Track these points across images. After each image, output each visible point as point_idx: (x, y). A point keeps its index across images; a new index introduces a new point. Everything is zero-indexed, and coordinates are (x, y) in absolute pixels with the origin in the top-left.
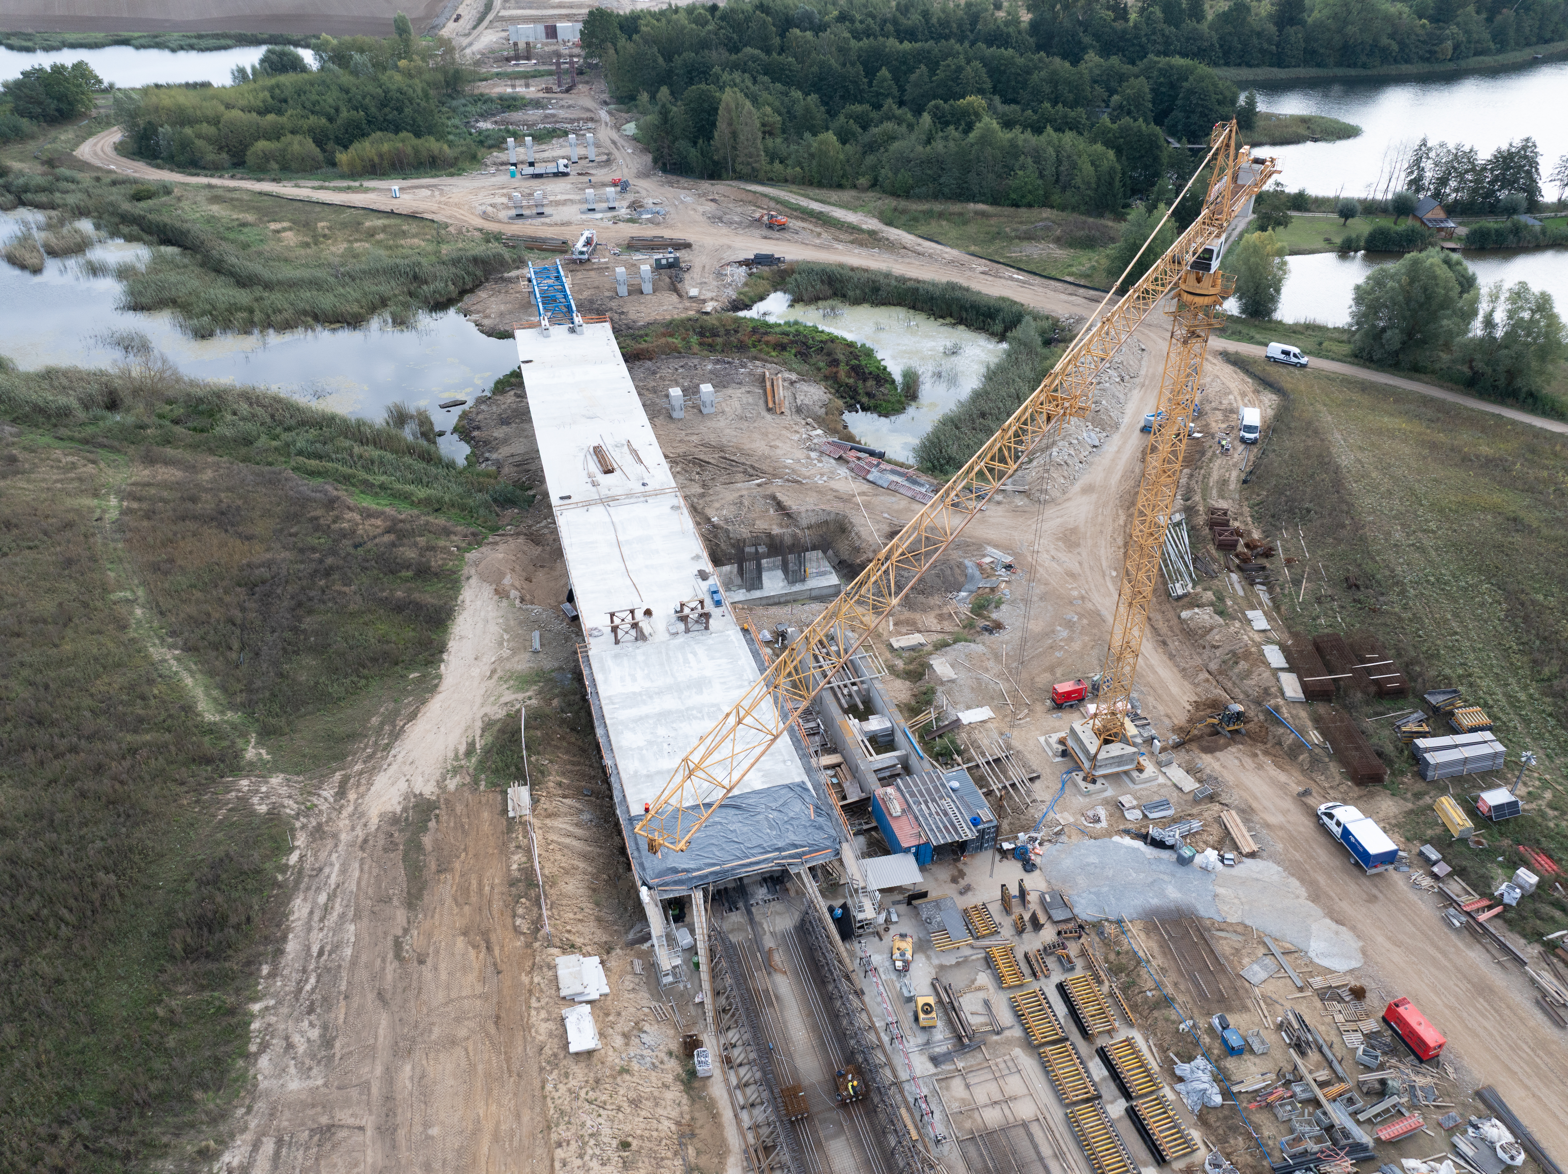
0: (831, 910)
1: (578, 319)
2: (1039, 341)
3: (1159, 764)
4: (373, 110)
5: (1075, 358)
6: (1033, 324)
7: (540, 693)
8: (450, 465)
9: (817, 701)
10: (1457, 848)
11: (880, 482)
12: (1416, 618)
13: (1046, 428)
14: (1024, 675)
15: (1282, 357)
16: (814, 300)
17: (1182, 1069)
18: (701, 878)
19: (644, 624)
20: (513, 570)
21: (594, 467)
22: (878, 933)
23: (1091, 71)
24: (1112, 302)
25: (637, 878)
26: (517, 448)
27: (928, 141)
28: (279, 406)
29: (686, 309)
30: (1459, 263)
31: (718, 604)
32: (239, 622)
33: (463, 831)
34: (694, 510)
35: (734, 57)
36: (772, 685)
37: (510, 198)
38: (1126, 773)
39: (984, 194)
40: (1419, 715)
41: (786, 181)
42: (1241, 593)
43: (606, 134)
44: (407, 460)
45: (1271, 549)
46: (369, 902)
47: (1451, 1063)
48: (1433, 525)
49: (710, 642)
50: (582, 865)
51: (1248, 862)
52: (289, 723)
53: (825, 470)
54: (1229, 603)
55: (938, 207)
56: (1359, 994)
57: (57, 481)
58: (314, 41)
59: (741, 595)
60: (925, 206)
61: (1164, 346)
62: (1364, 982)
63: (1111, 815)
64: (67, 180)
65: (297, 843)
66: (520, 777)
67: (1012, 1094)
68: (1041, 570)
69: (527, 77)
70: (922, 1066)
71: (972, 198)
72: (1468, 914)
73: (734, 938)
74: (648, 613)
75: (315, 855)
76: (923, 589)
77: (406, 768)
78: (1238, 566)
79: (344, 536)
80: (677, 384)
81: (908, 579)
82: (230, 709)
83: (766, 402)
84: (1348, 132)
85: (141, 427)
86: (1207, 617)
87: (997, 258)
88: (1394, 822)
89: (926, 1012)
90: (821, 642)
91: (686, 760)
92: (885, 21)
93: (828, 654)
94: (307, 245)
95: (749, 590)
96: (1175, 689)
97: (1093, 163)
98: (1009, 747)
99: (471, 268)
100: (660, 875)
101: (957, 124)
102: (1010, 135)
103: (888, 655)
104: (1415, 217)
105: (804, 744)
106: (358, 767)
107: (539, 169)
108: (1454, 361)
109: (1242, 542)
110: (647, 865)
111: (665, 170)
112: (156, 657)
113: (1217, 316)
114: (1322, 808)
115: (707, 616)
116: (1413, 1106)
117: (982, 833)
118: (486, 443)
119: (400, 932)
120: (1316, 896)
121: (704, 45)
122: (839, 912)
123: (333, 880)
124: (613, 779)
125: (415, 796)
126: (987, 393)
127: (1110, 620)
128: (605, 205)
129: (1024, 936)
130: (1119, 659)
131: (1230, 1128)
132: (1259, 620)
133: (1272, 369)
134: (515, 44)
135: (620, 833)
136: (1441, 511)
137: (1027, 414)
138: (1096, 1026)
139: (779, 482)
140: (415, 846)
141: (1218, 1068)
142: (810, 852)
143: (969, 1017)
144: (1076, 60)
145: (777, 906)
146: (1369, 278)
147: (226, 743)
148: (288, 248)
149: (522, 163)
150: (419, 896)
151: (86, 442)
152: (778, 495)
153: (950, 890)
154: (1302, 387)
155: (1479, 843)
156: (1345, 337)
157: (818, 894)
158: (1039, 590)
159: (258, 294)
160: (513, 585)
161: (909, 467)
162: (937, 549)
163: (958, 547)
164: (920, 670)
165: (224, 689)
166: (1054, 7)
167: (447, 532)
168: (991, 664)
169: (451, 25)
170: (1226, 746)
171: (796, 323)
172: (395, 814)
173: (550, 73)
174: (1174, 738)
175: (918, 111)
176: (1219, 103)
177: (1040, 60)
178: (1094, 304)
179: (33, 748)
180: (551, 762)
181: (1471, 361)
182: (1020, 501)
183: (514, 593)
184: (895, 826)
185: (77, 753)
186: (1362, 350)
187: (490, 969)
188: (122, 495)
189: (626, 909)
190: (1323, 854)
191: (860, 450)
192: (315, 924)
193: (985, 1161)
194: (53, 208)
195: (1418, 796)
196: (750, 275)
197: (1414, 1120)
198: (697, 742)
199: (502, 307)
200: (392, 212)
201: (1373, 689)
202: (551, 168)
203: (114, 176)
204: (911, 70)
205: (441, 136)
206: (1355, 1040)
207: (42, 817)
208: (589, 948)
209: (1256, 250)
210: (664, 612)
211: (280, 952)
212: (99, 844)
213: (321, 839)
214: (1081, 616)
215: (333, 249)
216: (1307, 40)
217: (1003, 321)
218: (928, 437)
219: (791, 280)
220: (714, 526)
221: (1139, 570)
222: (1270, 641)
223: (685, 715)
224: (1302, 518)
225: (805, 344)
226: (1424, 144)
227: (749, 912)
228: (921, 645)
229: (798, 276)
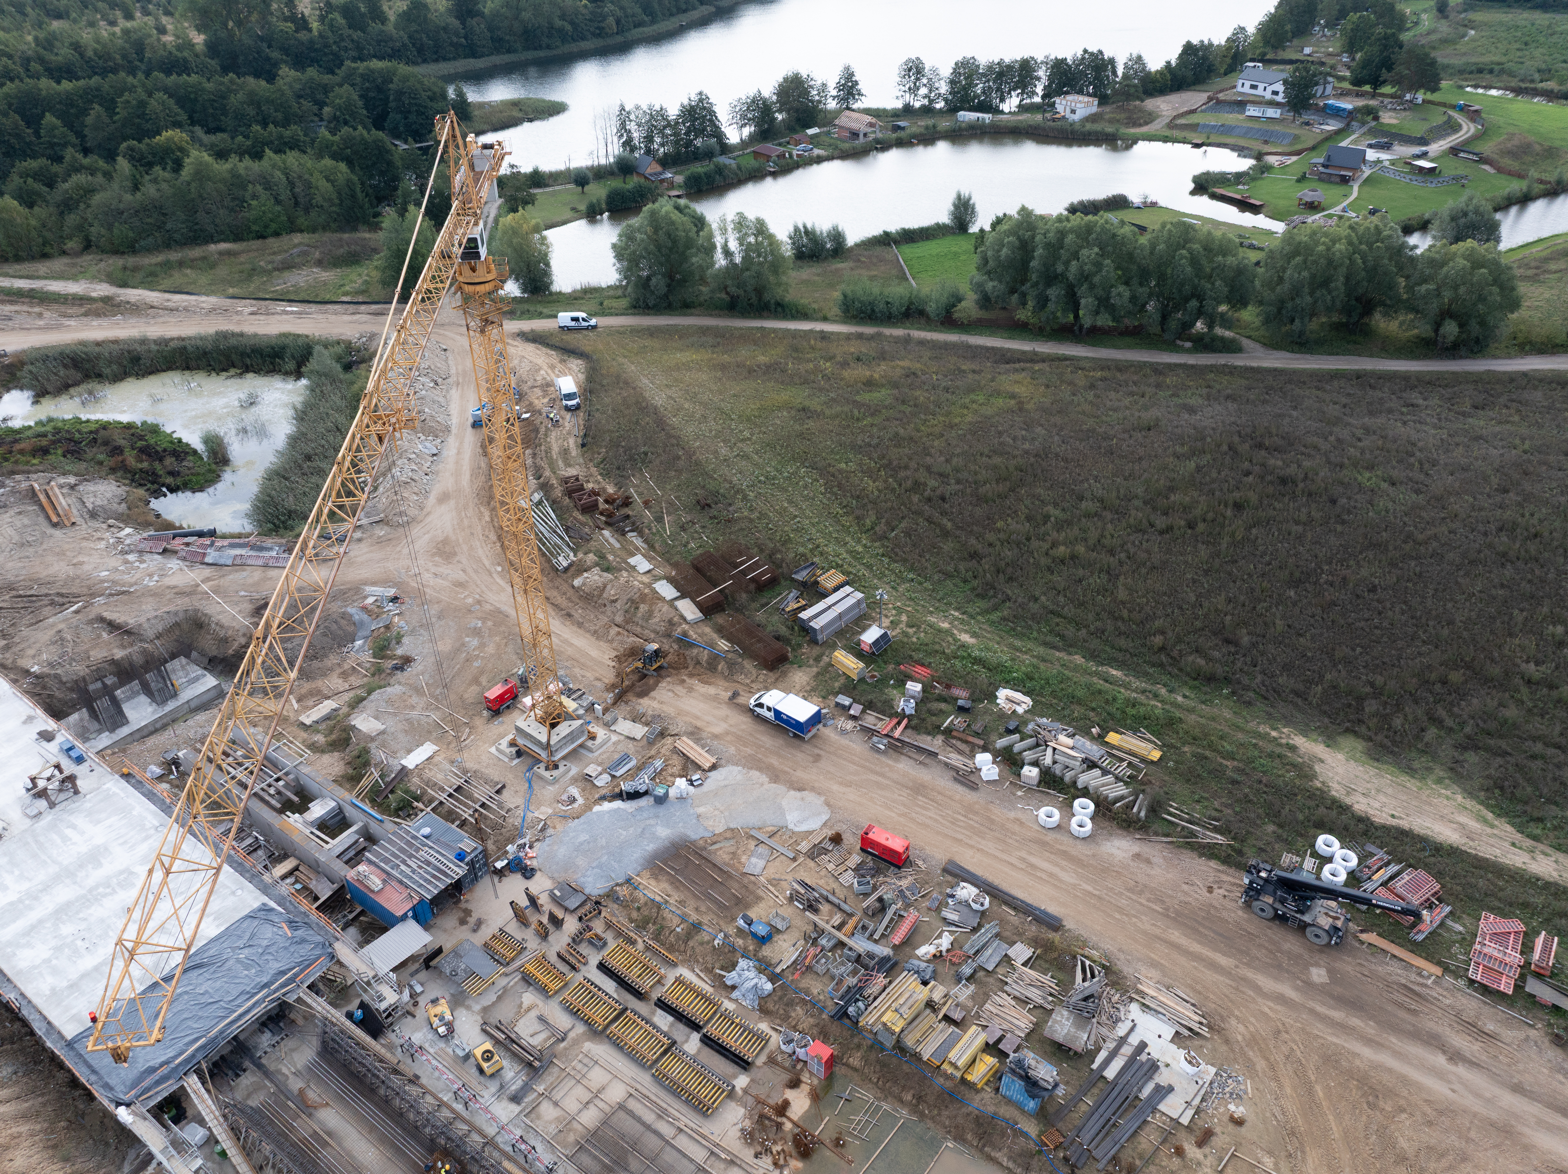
0: (350, 1016)
2: (338, 368)
3: (607, 725)
5: (384, 374)
6: (326, 352)
10: (860, 687)
11: (222, 561)
12: (762, 515)
13: (381, 450)
14: (453, 697)
15: (573, 323)
16: (63, 388)
17: (731, 978)
18: (187, 1061)
22: (408, 1013)
23: (291, 87)
24: (399, 311)
25: (106, 1103)
27: (136, 187)
30: (687, 207)
31: (80, 760)
38: (581, 746)
39: (222, 233)
40: (794, 593)
42: (617, 545)
45: (628, 498)
47: (919, 857)
48: (747, 434)
49: (88, 805)
50: (24, 1128)
51: (713, 774)
53: (152, 569)
54: (611, 558)
55: (174, 256)
56: (837, 839)
59: (105, 740)
60: (160, 258)
61: (464, 341)
62: (838, 828)
63: (583, 790)
67: (599, 1086)
68: (427, 590)
70: (505, 1111)
71: (211, 239)
72: (887, 735)
73: (254, 1102)
76: (316, 653)
78: (606, 523)
81: (299, 647)
83: (48, 518)
84: (556, 109)
86: (596, 578)
87: (261, 295)
88: (808, 688)
89: (488, 1060)
91: (120, 942)
92: (26, 60)
95: (112, 730)
96: (594, 653)
97: (328, 180)
98: (465, 771)
100: (134, 1085)
101: (162, 162)
102: (228, 166)
103: (305, 735)
104: (638, 174)
105: (247, 865)
108: (712, 291)
109: (601, 500)
110: (112, 1082)
113: (502, 299)
114: (752, 702)
115: (71, 779)
116: (907, 906)
117: (471, 864)
120: (776, 777)
122: (359, 1013)
124: (25, 1012)
126: (304, 434)
127: (512, 613)
129: (550, 938)
130: (535, 646)
131: (787, 1005)
132: (641, 564)
133: (569, 337)
135: (61, 1066)
136: (749, 420)
137: (357, 441)
138: (645, 983)
139: (101, 600)
141: (759, 960)
142: (302, 971)
143: (531, 1041)
144: (271, 78)
145: (290, 1043)
146: (620, 236)
152: (105, 614)
153: (463, 933)
154: (601, 347)
155: (873, 676)
156: (620, 292)
157: (329, 1007)
158: (434, 610)
161: (248, 535)
162: (317, 605)
163: (336, 597)
164: (344, 735)
166: (225, 25)
168: (414, 700)
170: (656, 684)
171: (50, 420)
174: (610, 697)
175: (111, 156)
176: (431, 99)
177: (232, 81)
178: (381, 318)
181: (726, 288)
182: (381, 531)
184: (381, 900)
186: (637, 300)
189: (107, 1144)
190: (768, 740)
191: (186, 535)
193: (600, 1161)
195: (818, 659)
197: (911, 916)
201: (752, 587)
204: (84, 112)
206: (849, 878)
209: (514, 231)
210: (10, 797)
214: (484, 620)
216: (490, 29)
217: (293, 357)
218: (257, 498)
219: (24, 373)
220: (37, 677)
221: (520, 556)
222: (657, 579)
223: (91, 897)
224: (643, 462)
225: (71, 440)
226: (623, 109)
227: (260, 1066)
228: (335, 710)
229: (30, 367)
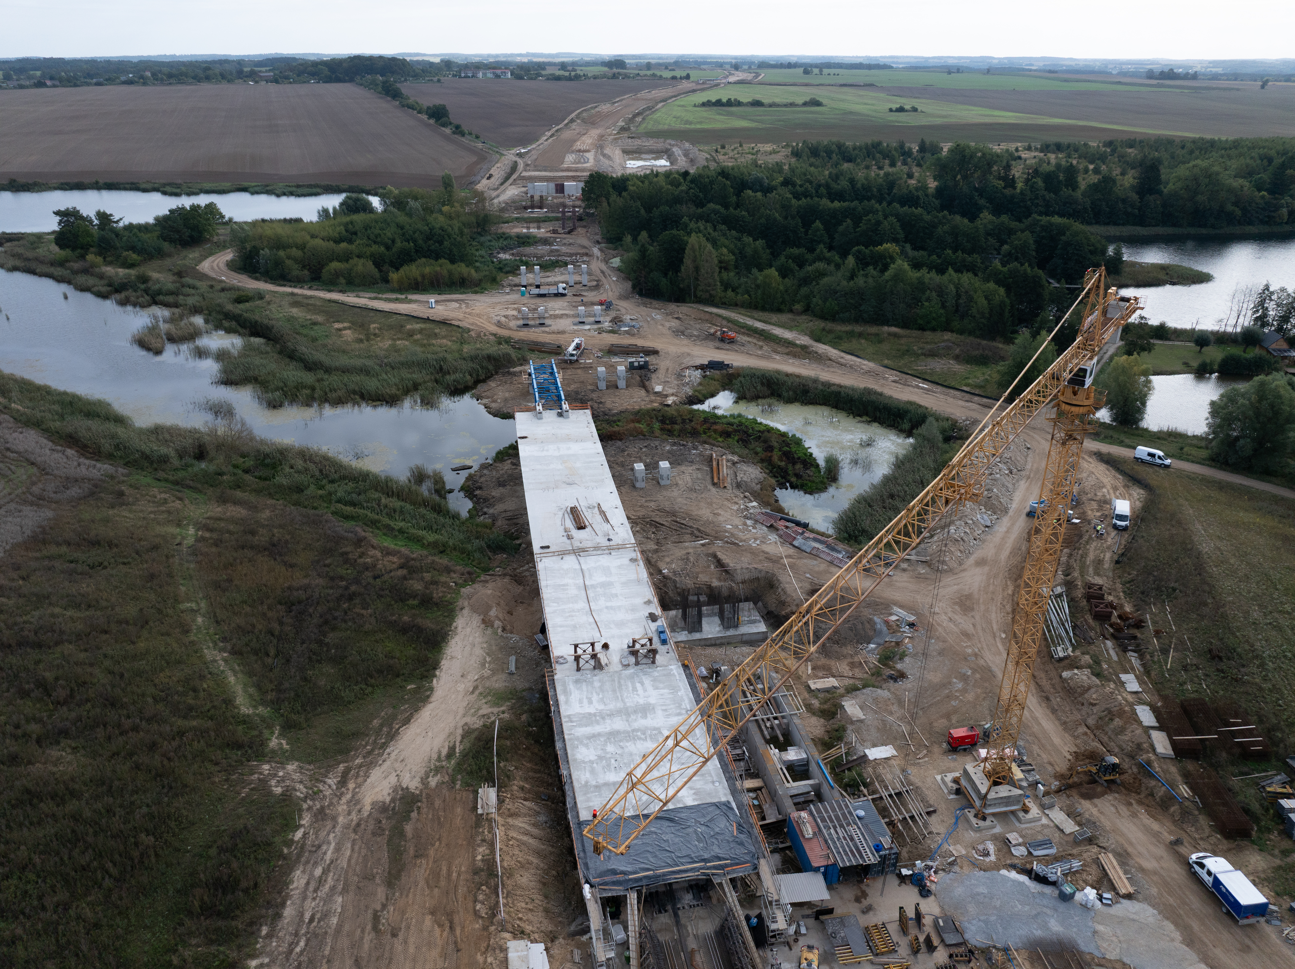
0: (748, 918)
1: (565, 406)
2: (940, 438)
3: (1043, 807)
4: (420, 242)
5: (970, 453)
6: (935, 424)
7: (512, 708)
8: (456, 516)
9: (744, 731)
11: (804, 548)
12: (1275, 689)
13: (944, 510)
14: (924, 720)
15: (1148, 458)
16: (755, 398)
18: (636, 880)
19: (602, 656)
20: (498, 604)
21: (569, 524)
22: (788, 944)
23: (985, 226)
24: (1002, 408)
25: (581, 876)
26: (510, 505)
27: (852, 278)
28: (326, 463)
29: (652, 402)
31: (664, 642)
32: (277, 633)
33: (439, 823)
34: (650, 564)
35: (700, 210)
36: (705, 714)
37: (519, 311)
38: (1013, 812)
39: (897, 320)
40: (1282, 777)
41: (736, 305)
42: (1115, 658)
43: (597, 265)
44: (422, 510)
45: (1142, 621)
46: (356, 878)
48: (1288, 607)
49: (656, 674)
50: (535, 861)
51: (1125, 902)
52: (307, 720)
53: (758, 535)
54: (1105, 666)
55: (858, 328)
57: (151, 512)
58: (381, 191)
59: (683, 636)
60: (848, 328)
61: (1046, 445)
63: (999, 850)
64: (189, 287)
65: (303, 822)
66: (490, 780)
68: (939, 629)
69: (539, 221)
71: (887, 323)
73: (662, 938)
74: (606, 646)
75: (316, 834)
76: (838, 639)
77: (397, 765)
78: (1112, 635)
79: (367, 569)
80: (641, 461)
81: (825, 631)
82: (262, 704)
83: (712, 478)
84: (1203, 278)
85: (220, 474)
86: (1085, 678)
87: (906, 370)
88: (1263, 876)
90: (749, 680)
91: (630, 774)
92: (819, 186)
93: (754, 691)
94: (361, 341)
95: (690, 632)
96: (1057, 740)
97: (986, 298)
98: (910, 783)
99: (485, 363)
100: (601, 875)
101: (875, 265)
102: (918, 275)
103: (806, 695)
104: (1262, 347)
105: (730, 768)
106: (358, 761)
107: (543, 291)
109: (1115, 613)
110: (591, 865)
111: (641, 294)
112: (209, 657)
113: (1091, 423)
114: (1194, 857)
115: (654, 652)
117: (884, 858)
118: (486, 500)
119: (379, 907)
120: (1190, 941)
121: (677, 200)
122: (755, 921)
123: (328, 857)
124: (567, 787)
125: (402, 789)
126: (896, 478)
127: (1000, 675)
128: (592, 319)
129: (919, 956)
130: (1007, 711)
132: (1132, 683)
133: (1139, 468)
134: (532, 197)
135: (569, 835)
137: (929, 498)
139: (720, 543)
140: (398, 833)
142: (732, 865)
144: (973, 217)
145: (700, 912)
146: (1222, 396)
147: (255, 733)
148: (347, 343)
149: (531, 285)
150: (398, 876)
151: (176, 483)
152: (719, 554)
153: (853, 909)
154: (1167, 485)
156: (1203, 444)
157: (737, 903)
158: (937, 646)
159: (319, 376)
160: (497, 617)
161: (829, 536)
162: (850, 606)
163: (869, 605)
164: (833, 709)
165: (259, 687)
166: (955, 177)
167: (448, 570)
168: (895, 708)
169: (484, 182)
170: (1102, 795)
171: (739, 415)
172: (384, 803)
173: (557, 219)
174: (1055, 784)
175: (844, 255)
176: (1091, 252)
177: (944, 217)
178: (986, 410)
179: (105, 726)
180: (516, 768)
182: (922, 570)
183: (497, 623)
184: (807, 846)
185: (138, 732)
186: (1218, 455)
187: (451, 947)
188: (200, 526)
189: (570, 903)
190: (1196, 901)
191: (788, 520)
192: (310, 894)
194: (177, 307)
195: (1285, 853)
196: (704, 377)
198: (639, 760)
199: (507, 395)
200: (428, 319)
201: (1237, 751)
202: (553, 290)
203: (223, 285)
204: (840, 223)
205: (470, 264)
207: (103, 784)
208: (536, 936)
209: (1124, 370)
210: (619, 645)
211: (278, 916)
212: (145, 810)
213: (323, 820)
214: (974, 671)
215: (381, 345)
216: (1164, 205)
217: (910, 420)
218: (845, 512)
219: (736, 382)
220: (664, 577)
221: (1025, 633)
222: (1142, 702)
223: (631, 735)
224: (1168, 596)
225: (745, 432)
226: (1267, 288)
227: (676, 915)
228: (835, 688)
229: (742, 379)
